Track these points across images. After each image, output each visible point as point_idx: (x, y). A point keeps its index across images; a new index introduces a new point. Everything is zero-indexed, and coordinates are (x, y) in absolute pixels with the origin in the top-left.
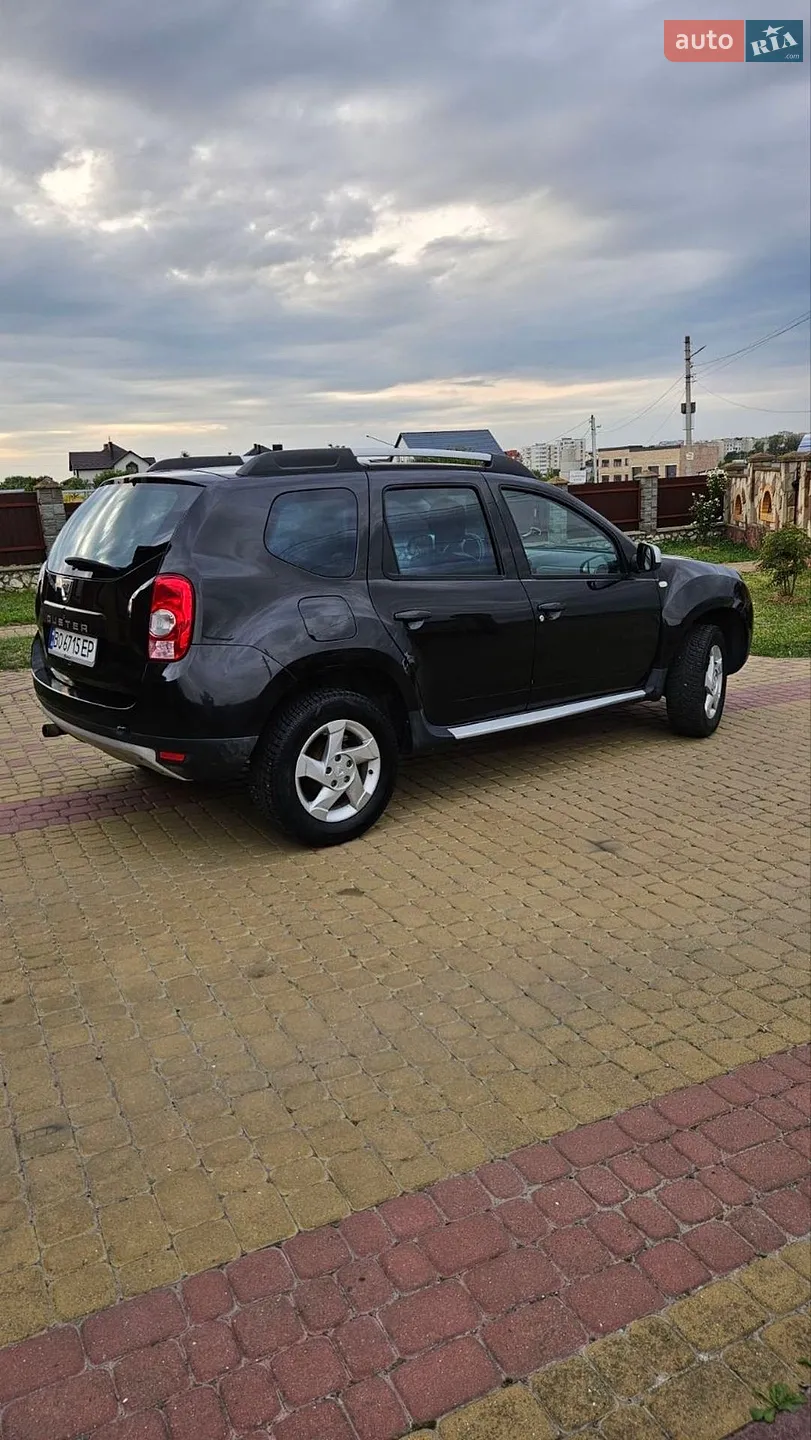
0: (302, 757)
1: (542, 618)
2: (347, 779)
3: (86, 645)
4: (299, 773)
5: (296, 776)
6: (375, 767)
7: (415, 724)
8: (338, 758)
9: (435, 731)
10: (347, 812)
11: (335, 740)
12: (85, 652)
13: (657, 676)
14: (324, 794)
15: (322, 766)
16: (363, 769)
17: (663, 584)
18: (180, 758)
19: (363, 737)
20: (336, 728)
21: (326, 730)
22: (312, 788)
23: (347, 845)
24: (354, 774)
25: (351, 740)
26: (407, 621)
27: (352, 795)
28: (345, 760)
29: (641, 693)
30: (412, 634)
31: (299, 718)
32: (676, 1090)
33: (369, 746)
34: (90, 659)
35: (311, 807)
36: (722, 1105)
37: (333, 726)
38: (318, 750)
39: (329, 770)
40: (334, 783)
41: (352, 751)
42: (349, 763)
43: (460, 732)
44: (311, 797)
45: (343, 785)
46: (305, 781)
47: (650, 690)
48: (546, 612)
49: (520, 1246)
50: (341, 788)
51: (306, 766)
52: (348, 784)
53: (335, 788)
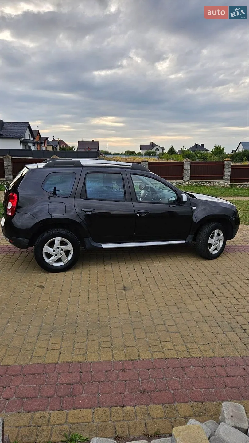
1: (138, 215)
2: (61, 254)
4: (44, 250)
5: (43, 251)
6: (72, 252)
7: (87, 242)
8: (58, 248)
9: (96, 245)
11: (57, 243)
13: (190, 237)
15: (51, 250)
16: (67, 253)
17: (194, 208)
20: (58, 240)
21: (54, 240)
23: (59, 273)
26: (85, 212)
28: (60, 249)
29: (183, 242)
30: (86, 215)
31: (45, 236)
37: (56, 239)
39: (54, 251)
40: (56, 255)
42: (62, 250)
43: (104, 246)
47: (187, 241)
48: (140, 213)
50: (58, 257)
51: (46, 249)
52: (61, 256)
53: (56, 257)
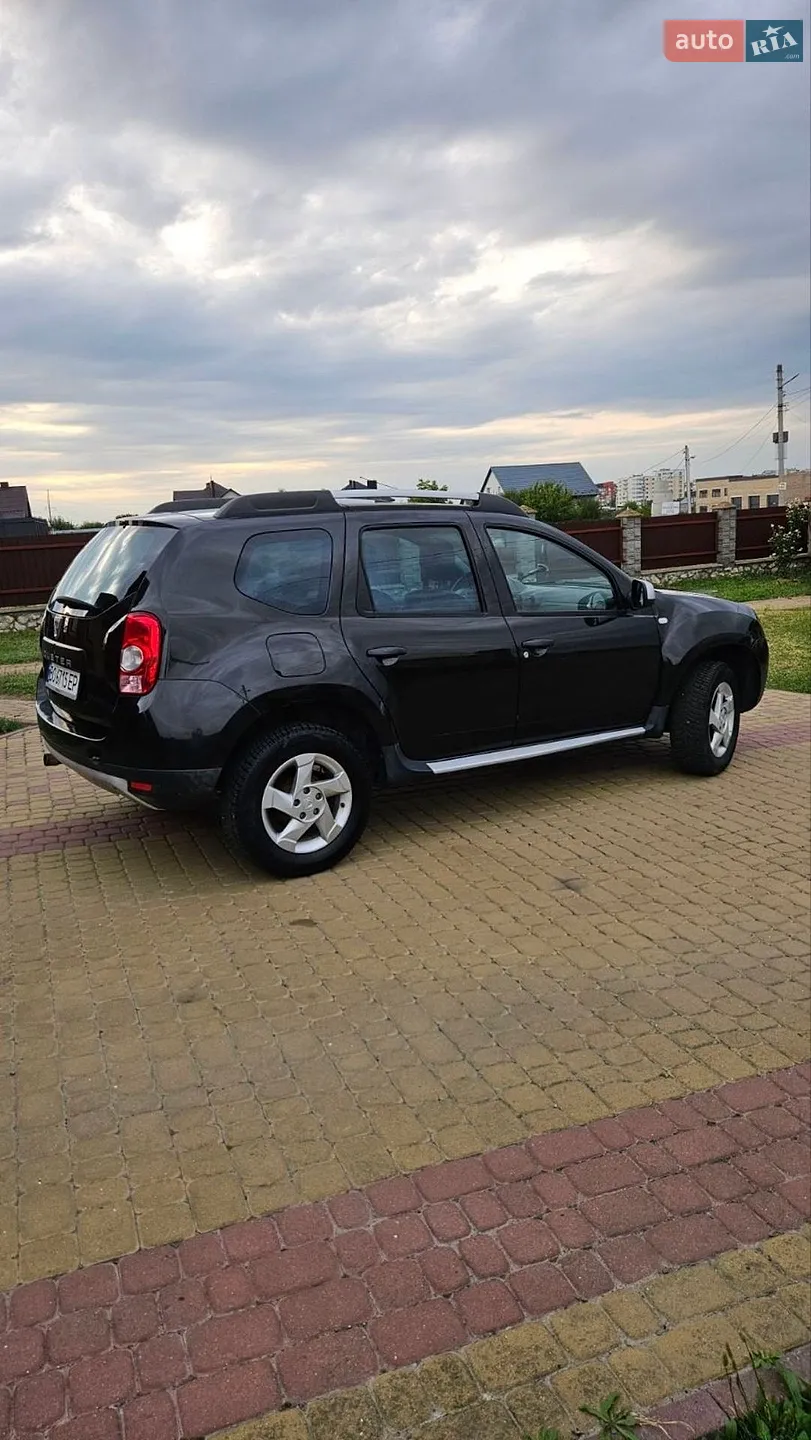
0: (269, 789)
1: (526, 655)
2: (317, 811)
3: (72, 679)
4: (266, 804)
6: (347, 800)
7: (389, 758)
8: (307, 790)
9: (414, 766)
10: (317, 844)
11: (304, 773)
12: (71, 686)
13: (658, 713)
14: (292, 826)
16: (334, 802)
17: (663, 621)
18: (148, 788)
19: (334, 770)
20: (305, 762)
21: (294, 763)
22: (280, 820)
23: (314, 877)
24: (324, 807)
25: (321, 774)
26: (380, 658)
27: (322, 827)
28: (313, 793)
29: (641, 730)
30: (382, 669)
31: (266, 751)
32: (553, 1131)
33: (341, 781)
34: (74, 692)
35: (278, 839)
36: (597, 1148)
37: (300, 759)
38: (286, 782)
39: (297, 802)
40: (303, 815)
41: (322, 785)
42: (319, 796)
43: (438, 767)
44: (279, 829)
45: (311, 818)
46: (272, 812)
47: (651, 727)
48: (531, 649)
49: (345, 1276)
50: (310, 820)
51: (273, 798)
52: (317, 817)
53: (304, 820)
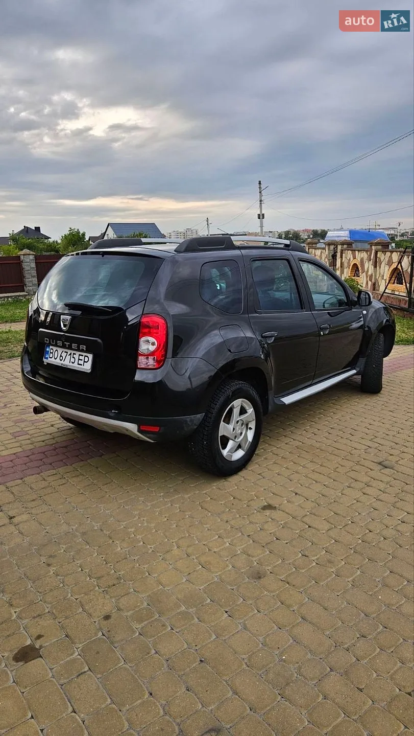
0: (222, 423)
1: (322, 333)
2: (241, 434)
3: (81, 357)
4: (220, 433)
5: (219, 435)
6: (253, 425)
7: (270, 399)
8: (238, 422)
9: (277, 401)
10: (240, 454)
11: (236, 411)
12: (81, 362)
13: (361, 362)
14: (231, 444)
15: (230, 428)
17: (365, 312)
18: (157, 429)
19: (248, 408)
20: (237, 404)
21: (233, 405)
24: (244, 431)
25: (243, 411)
26: (266, 338)
27: (243, 445)
29: (354, 372)
31: (222, 399)
33: (251, 413)
34: (87, 367)
35: (224, 453)
38: (229, 418)
39: (233, 430)
40: (235, 437)
41: (243, 417)
42: (242, 424)
43: (288, 400)
44: (225, 447)
45: (239, 438)
46: (223, 437)
47: (358, 369)
48: (323, 330)
51: (225, 429)
52: (242, 437)
53: (236, 440)
